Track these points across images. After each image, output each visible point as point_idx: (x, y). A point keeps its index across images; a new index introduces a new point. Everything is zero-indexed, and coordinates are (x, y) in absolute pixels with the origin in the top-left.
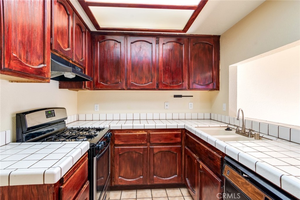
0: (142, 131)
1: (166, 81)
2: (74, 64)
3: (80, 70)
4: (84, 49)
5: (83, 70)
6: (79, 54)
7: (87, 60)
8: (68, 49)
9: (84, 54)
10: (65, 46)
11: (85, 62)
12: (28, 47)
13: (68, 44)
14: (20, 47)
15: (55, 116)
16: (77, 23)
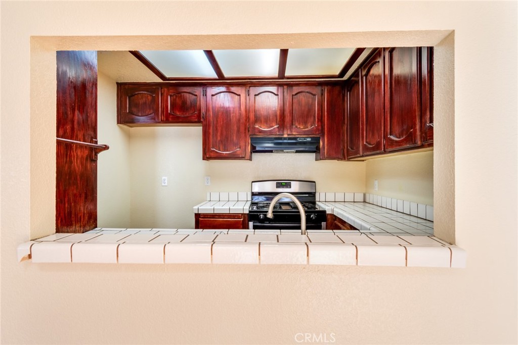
2: (294, 136)
3: (309, 139)
4: (318, 114)
5: (320, 138)
6: (305, 123)
7: (327, 125)
8: (276, 126)
9: (316, 120)
10: (271, 125)
11: (320, 128)
12: (226, 142)
13: (276, 122)
14: (219, 144)
15: (290, 187)
16: (294, 94)
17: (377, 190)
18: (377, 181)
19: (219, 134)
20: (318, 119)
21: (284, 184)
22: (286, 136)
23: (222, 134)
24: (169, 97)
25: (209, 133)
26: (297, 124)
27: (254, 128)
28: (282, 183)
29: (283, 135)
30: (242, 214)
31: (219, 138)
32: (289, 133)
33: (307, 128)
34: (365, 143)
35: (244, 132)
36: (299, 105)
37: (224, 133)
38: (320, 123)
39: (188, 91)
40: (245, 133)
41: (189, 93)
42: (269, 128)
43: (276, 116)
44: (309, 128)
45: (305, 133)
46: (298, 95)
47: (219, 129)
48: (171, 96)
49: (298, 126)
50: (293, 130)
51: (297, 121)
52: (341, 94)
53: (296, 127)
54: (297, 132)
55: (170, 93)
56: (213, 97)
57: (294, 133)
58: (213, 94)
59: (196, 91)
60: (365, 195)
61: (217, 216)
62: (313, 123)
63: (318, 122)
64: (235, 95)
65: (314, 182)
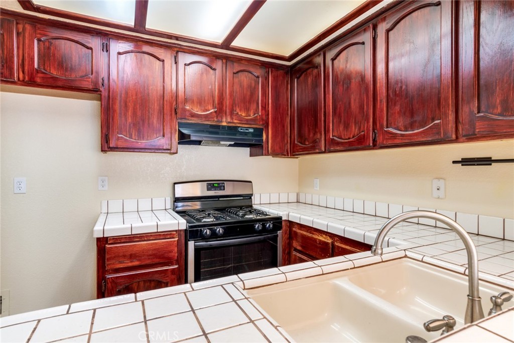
0: (326, 235)
1: (395, 124)
2: (234, 125)
3: (251, 130)
4: (261, 100)
5: (263, 129)
6: (247, 110)
7: (272, 114)
8: (212, 110)
9: (260, 107)
10: (207, 108)
11: (264, 117)
12: (141, 125)
13: (213, 105)
14: (130, 128)
15: (224, 189)
16: (235, 71)
17: (318, 189)
18: (318, 180)
19: (130, 113)
20: (262, 106)
21: (216, 185)
22: (224, 124)
23: (134, 113)
24: (36, 42)
25: (114, 111)
26: (238, 110)
27: (185, 110)
28: (213, 184)
29: (222, 122)
30: (176, 231)
31: (130, 120)
32: (229, 120)
33: (250, 116)
34: (331, 137)
35: (169, 113)
36: (241, 86)
37: (139, 113)
38: (264, 111)
39: (76, 39)
40: (171, 115)
41: (77, 42)
42: (204, 111)
43: (213, 97)
44: (252, 116)
45: (248, 122)
46: (240, 74)
47: (131, 105)
48: (39, 40)
49: (240, 113)
50: (234, 118)
51: (238, 107)
52: (286, 81)
53: (238, 114)
54: (239, 120)
55: (39, 36)
56: (119, 56)
57: (236, 121)
58: (121, 51)
59: (90, 41)
60: (298, 195)
61: (137, 237)
62: (256, 111)
63: (262, 110)
64: (155, 59)
65: (251, 182)
